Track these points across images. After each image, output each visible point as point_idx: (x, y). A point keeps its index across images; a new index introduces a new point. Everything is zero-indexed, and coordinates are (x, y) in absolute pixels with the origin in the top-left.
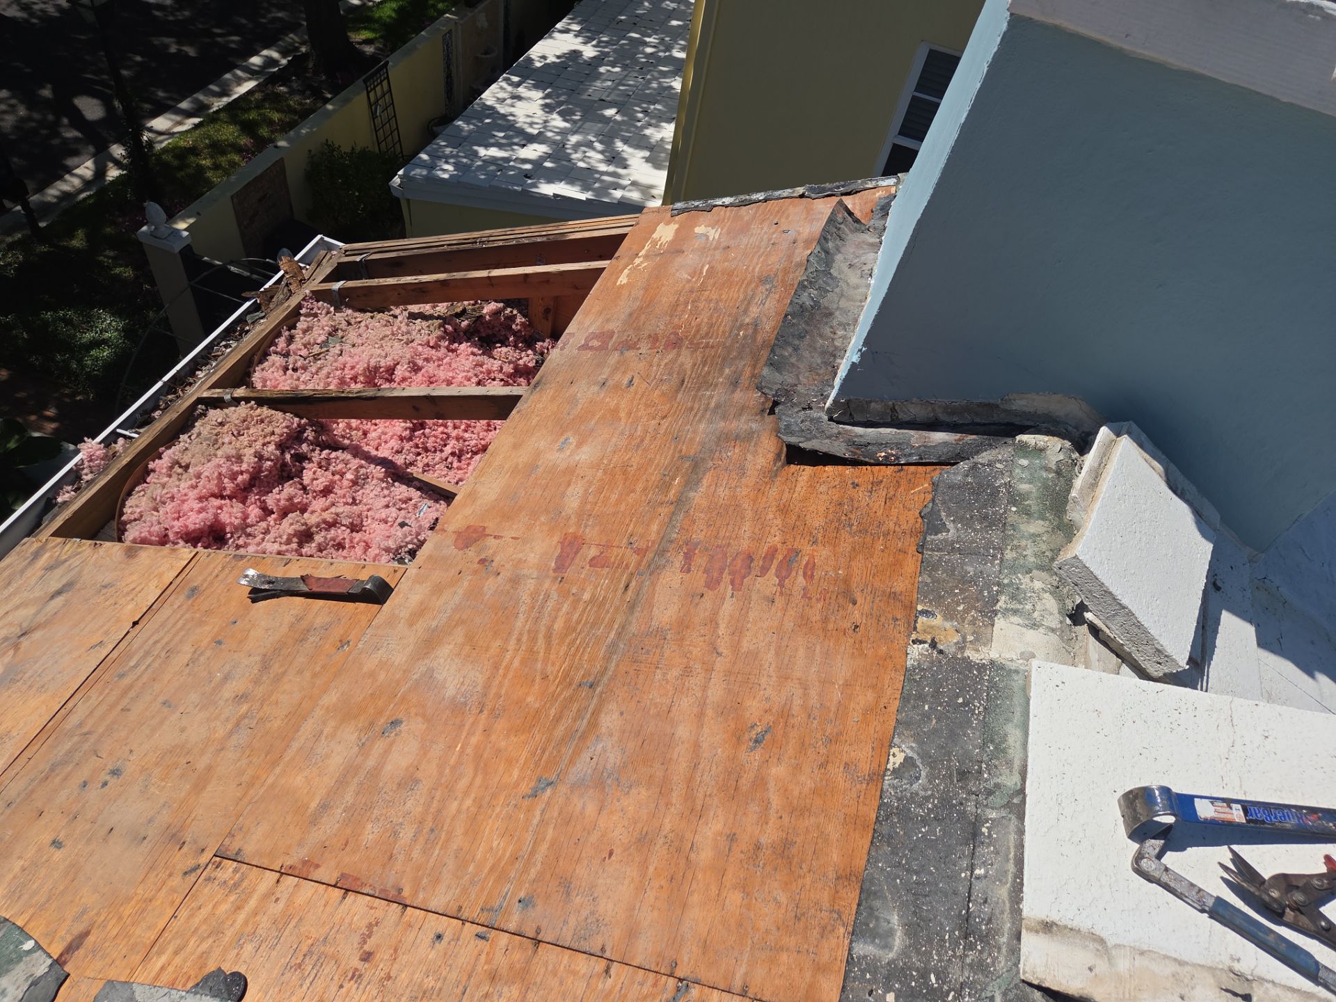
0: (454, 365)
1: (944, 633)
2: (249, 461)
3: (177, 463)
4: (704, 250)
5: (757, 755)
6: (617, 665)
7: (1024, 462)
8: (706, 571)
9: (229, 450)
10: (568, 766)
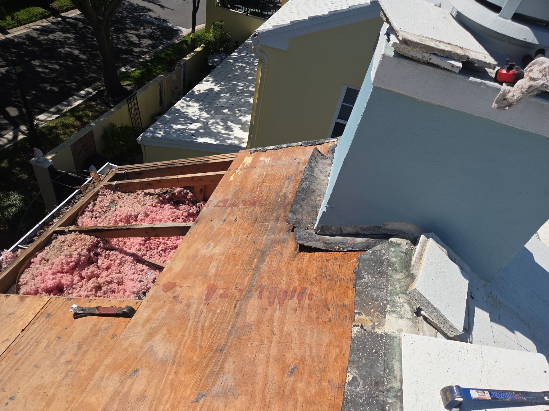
0: (163, 214)
1: (366, 322)
2: (75, 256)
3: (44, 259)
4: (263, 167)
5: (292, 379)
6: (232, 341)
7: (393, 249)
8: (268, 298)
9: (66, 252)
10: (211, 387)
